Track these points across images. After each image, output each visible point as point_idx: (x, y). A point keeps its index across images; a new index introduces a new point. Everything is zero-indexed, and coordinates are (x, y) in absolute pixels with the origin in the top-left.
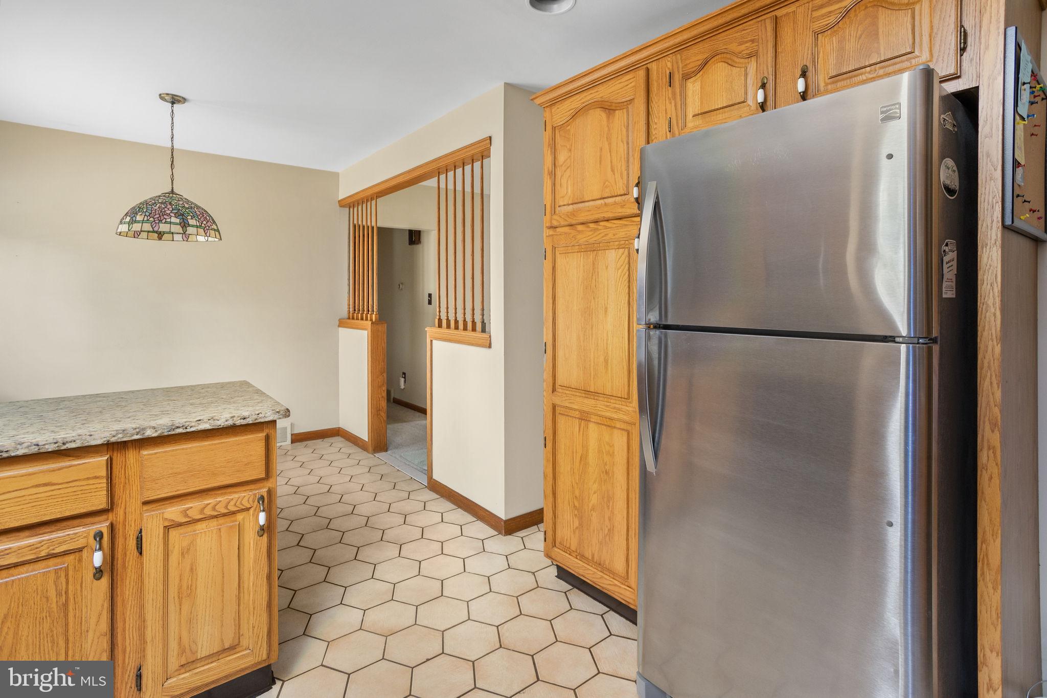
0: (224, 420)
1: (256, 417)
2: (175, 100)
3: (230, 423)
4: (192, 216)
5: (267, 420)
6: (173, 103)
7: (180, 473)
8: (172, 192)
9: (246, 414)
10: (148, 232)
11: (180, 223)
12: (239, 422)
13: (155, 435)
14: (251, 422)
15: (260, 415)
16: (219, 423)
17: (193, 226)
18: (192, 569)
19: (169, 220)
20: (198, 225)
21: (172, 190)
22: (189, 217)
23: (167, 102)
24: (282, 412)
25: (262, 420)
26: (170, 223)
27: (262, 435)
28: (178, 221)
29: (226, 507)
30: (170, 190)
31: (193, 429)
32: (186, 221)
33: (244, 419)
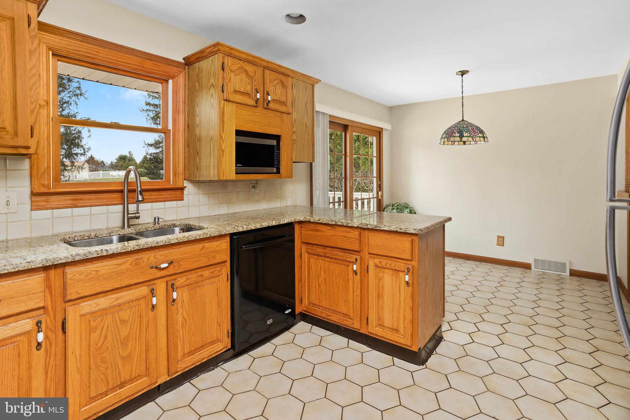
0: (393, 228)
1: (405, 229)
2: (463, 73)
3: (395, 230)
4: (466, 132)
5: (410, 232)
6: (462, 75)
7: (379, 246)
8: (463, 120)
9: (402, 227)
10: (459, 141)
11: (459, 136)
12: (399, 230)
13: (370, 228)
14: (404, 232)
15: (407, 229)
16: (391, 228)
17: (466, 137)
18: (382, 287)
19: (454, 135)
20: (469, 135)
21: (463, 119)
22: (465, 132)
23: (460, 75)
24: (417, 230)
25: (408, 232)
26: (455, 136)
27: (410, 239)
28: (458, 135)
29: (395, 267)
30: (462, 119)
31: (382, 229)
32: (462, 135)
33: (401, 229)
